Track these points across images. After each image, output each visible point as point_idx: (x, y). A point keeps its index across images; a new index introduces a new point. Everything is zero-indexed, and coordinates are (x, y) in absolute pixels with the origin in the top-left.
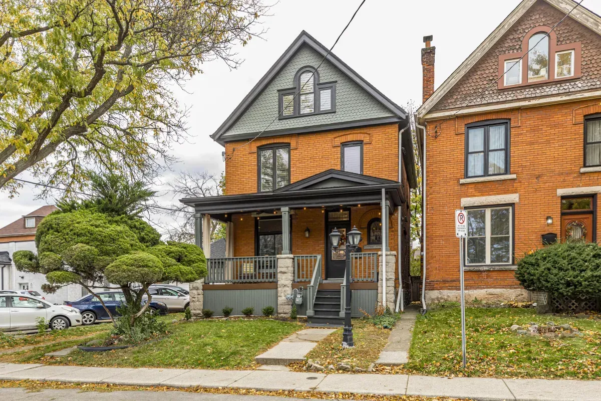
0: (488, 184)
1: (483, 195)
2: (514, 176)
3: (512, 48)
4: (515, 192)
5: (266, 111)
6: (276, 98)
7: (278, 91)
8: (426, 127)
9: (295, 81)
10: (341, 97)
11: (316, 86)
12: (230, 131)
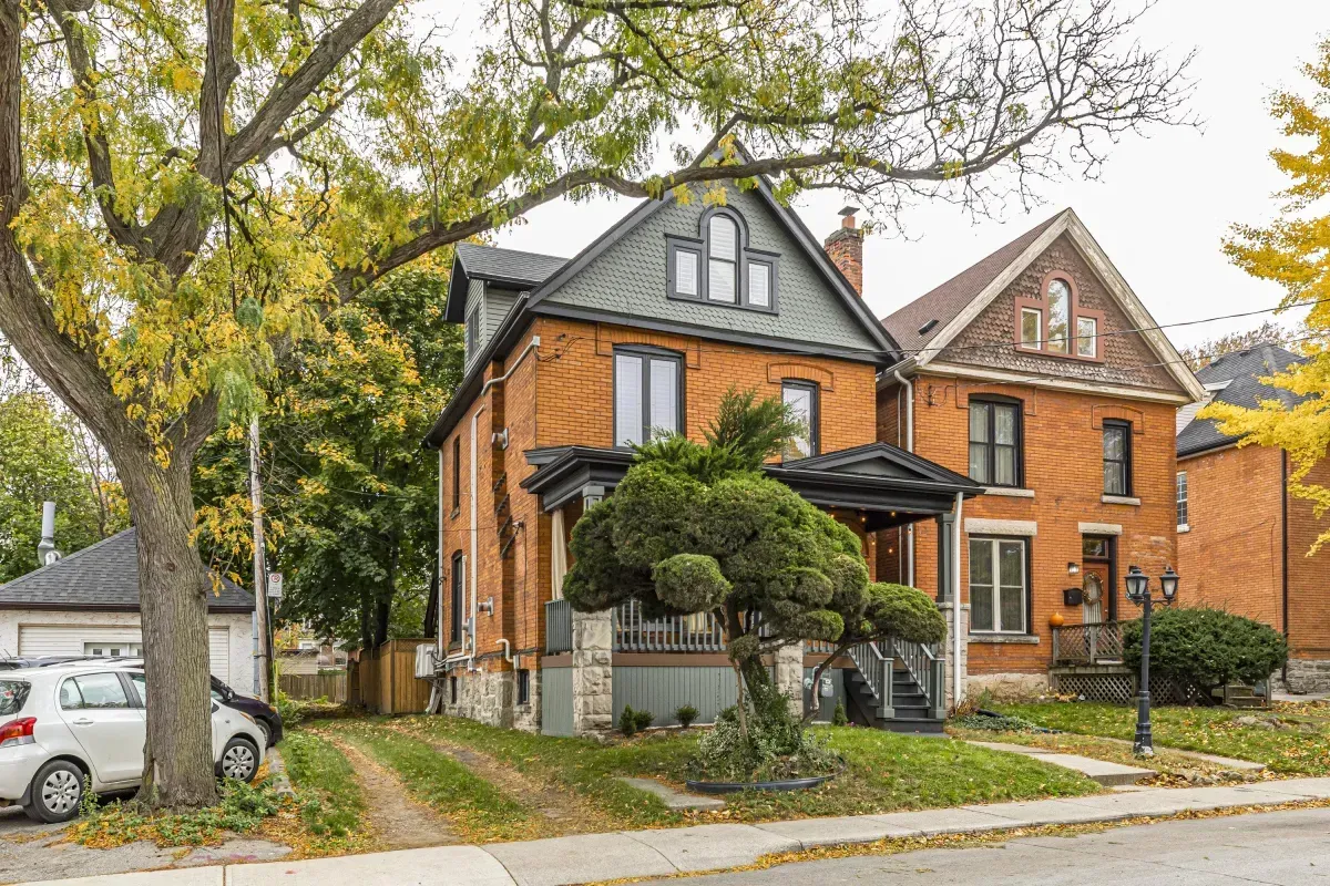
0: (999, 499)
1: (993, 517)
2: (1031, 493)
3: (1029, 290)
4: (1033, 519)
5: (641, 272)
6: (661, 250)
7: (666, 235)
8: (913, 383)
9: (701, 226)
10: (787, 289)
11: (743, 252)
12: (558, 294)
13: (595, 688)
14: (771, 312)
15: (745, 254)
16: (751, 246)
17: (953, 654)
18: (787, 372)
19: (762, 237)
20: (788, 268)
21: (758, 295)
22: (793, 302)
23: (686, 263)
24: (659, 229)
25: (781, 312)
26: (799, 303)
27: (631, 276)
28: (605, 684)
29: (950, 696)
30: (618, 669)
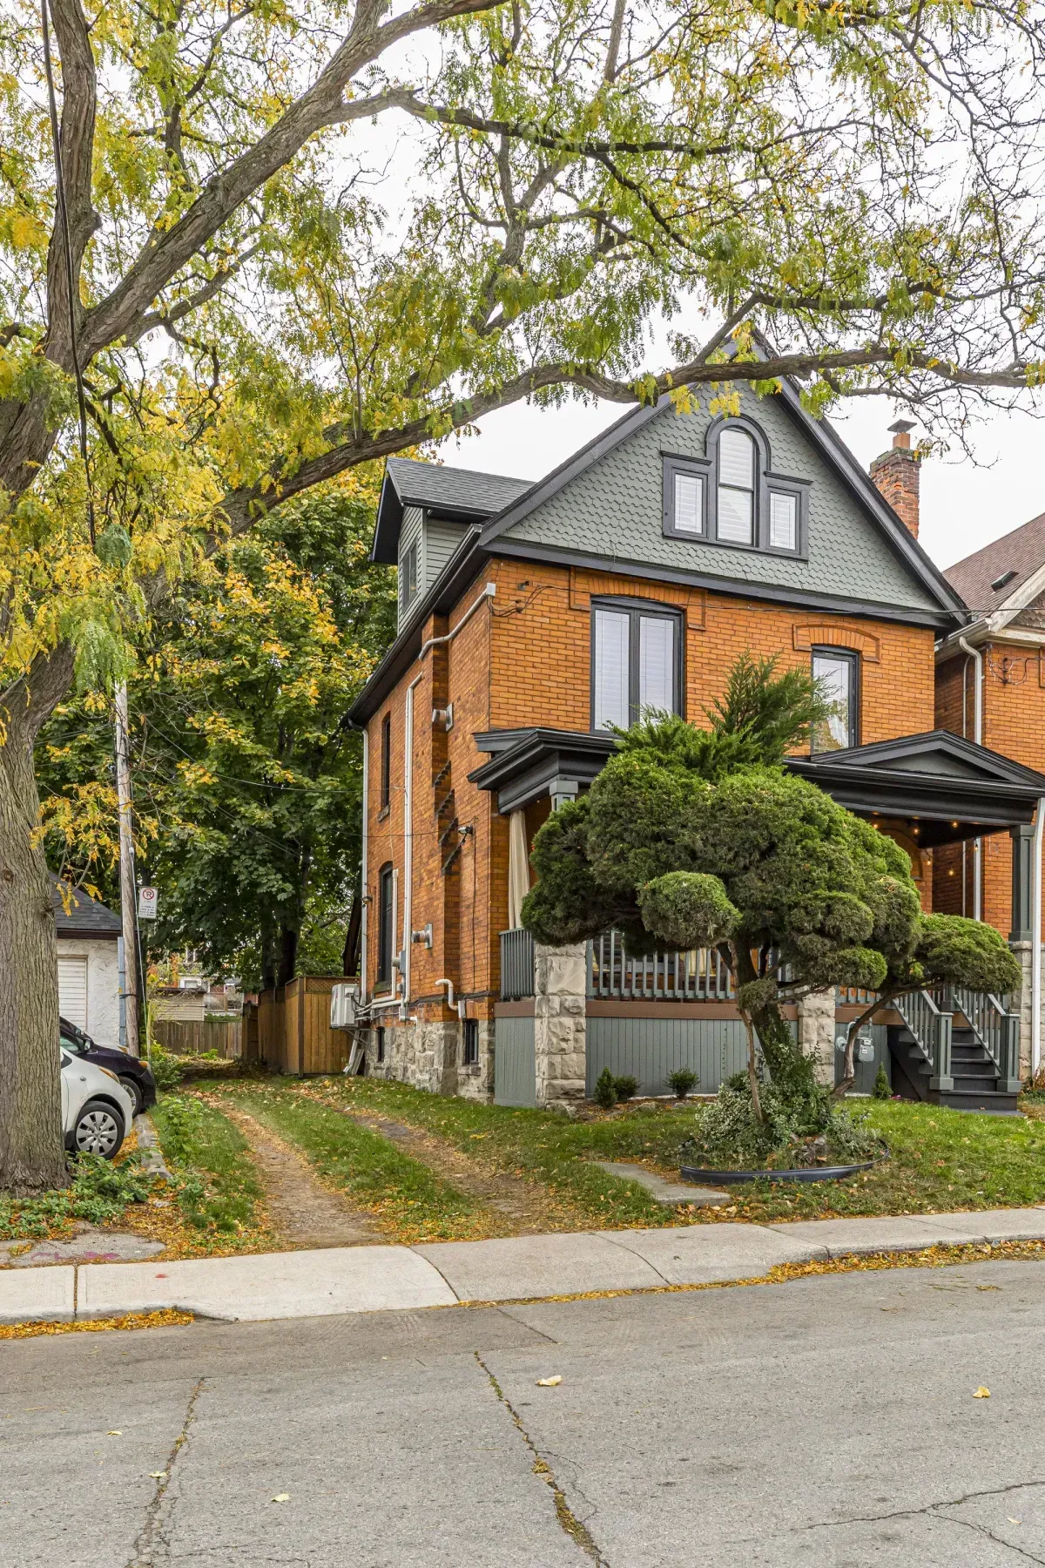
5: (628, 500)
6: (655, 472)
7: (662, 454)
8: (983, 653)
9: (709, 443)
10: (820, 527)
11: (762, 477)
12: (520, 528)
13: (564, 1045)
14: (797, 557)
15: (764, 481)
16: (774, 470)
17: (1030, 1008)
18: (819, 636)
19: (788, 459)
20: (821, 499)
21: (782, 535)
22: (828, 545)
23: (688, 490)
24: (653, 445)
25: (811, 559)
26: (836, 546)
27: (616, 507)
28: (576, 1040)
29: (1026, 1063)
30: (594, 1021)
